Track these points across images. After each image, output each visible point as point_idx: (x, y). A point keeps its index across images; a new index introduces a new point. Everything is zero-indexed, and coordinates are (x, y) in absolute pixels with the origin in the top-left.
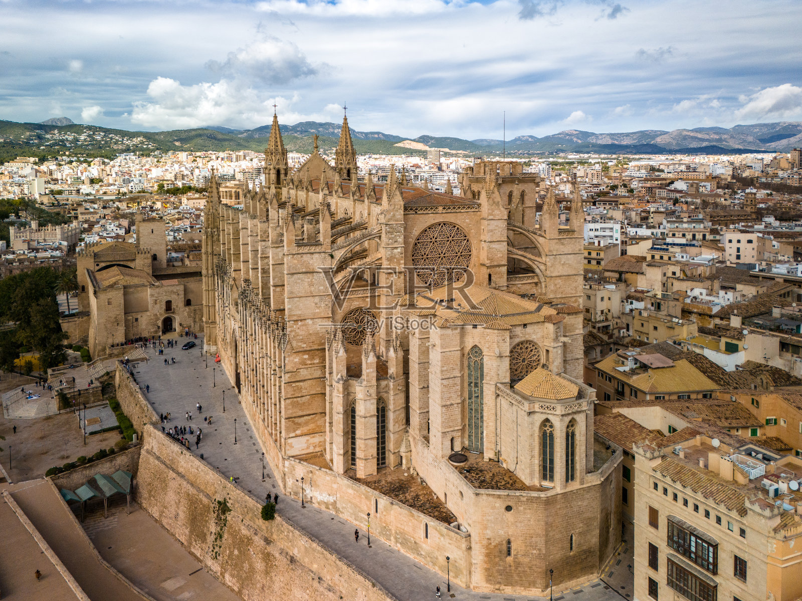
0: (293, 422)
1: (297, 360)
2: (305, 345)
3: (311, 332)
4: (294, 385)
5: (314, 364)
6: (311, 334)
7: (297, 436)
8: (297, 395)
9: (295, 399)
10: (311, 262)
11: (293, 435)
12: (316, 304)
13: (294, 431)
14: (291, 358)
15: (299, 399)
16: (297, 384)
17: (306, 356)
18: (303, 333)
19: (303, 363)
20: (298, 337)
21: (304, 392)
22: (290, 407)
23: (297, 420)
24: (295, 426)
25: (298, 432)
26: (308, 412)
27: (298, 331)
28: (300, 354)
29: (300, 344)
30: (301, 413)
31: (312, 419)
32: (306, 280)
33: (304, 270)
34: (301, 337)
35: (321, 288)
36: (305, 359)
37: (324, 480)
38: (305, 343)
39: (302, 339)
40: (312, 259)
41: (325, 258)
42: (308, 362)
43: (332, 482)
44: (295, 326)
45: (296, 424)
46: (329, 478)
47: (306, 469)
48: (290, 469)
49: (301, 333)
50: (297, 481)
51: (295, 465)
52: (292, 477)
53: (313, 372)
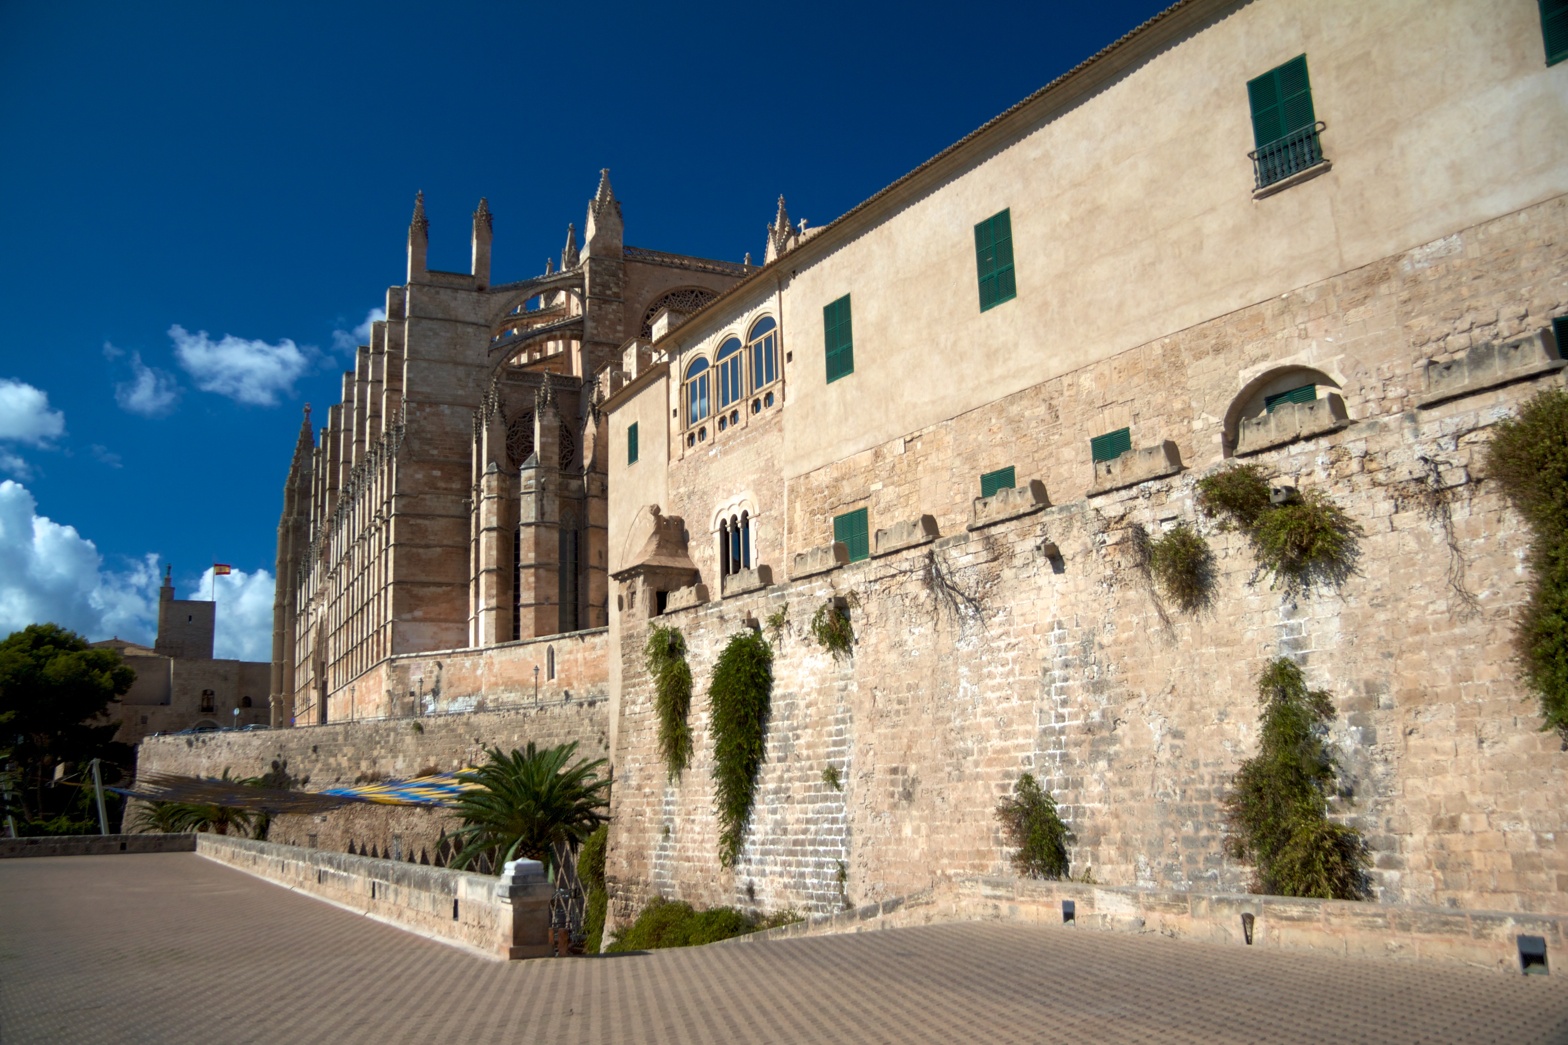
0: (409, 592)
1: (419, 476)
2: (435, 452)
3: (448, 429)
4: (413, 521)
5: (451, 489)
6: (447, 433)
7: (415, 620)
8: (416, 543)
10: (453, 304)
11: (408, 616)
12: (459, 380)
13: (411, 611)
14: (410, 471)
15: (421, 551)
17: (437, 473)
18: (434, 428)
19: (432, 484)
20: (424, 435)
22: (405, 563)
23: (416, 590)
24: (412, 601)
25: (418, 613)
26: (438, 579)
27: (423, 423)
28: (427, 466)
29: (427, 448)
30: (423, 578)
31: (445, 593)
32: (443, 334)
33: (440, 316)
34: (429, 436)
35: (469, 353)
36: (436, 477)
37: (461, 669)
38: (437, 448)
39: (431, 439)
40: (455, 299)
41: (478, 301)
42: (442, 484)
43: (475, 667)
44: (418, 414)
45: (415, 596)
46: (470, 662)
47: (429, 663)
48: (401, 675)
49: (429, 428)
50: (412, 694)
51: (409, 665)
52: (404, 689)
53: (449, 504)
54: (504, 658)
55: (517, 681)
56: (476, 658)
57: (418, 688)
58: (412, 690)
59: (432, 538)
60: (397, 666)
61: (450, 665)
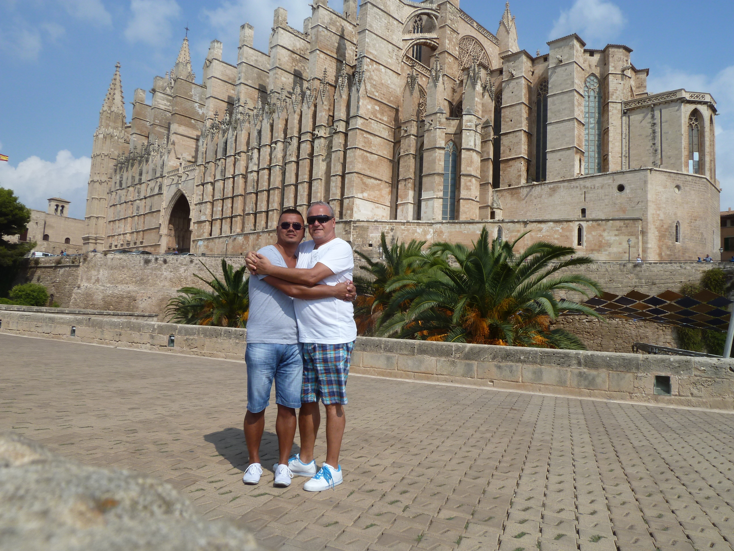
0: (362, 180)
1: (369, 107)
2: (377, 94)
3: (383, 81)
4: (365, 135)
5: (383, 120)
6: (382, 84)
7: (364, 198)
8: (367, 149)
9: (365, 153)
10: (388, 3)
11: (360, 196)
12: (389, 52)
13: (362, 192)
14: (365, 102)
15: (368, 155)
16: (368, 136)
17: (377, 108)
18: (377, 79)
19: (374, 113)
20: (372, 81)
21: (373, 150)
22: (360, 160)
23: (365, 179)
24: (363, 186)
25: (365, 195)
26: (375, 176)
27: (372, 73)
28: (373, 102)
29: (373, 90)
30: (368, 173)
31: (378, 185)
32: (383, 19)
33: (382, 8)
34: (374, 83)
35: (394, 37)
36: (376, 110)
37: (413, 233)
38: (377, 92)
39: (375, 85)
41: (399, 6)
42: (379, 116)
43: (425, 233)
44: (370, 67)
45: (364, 183)
46: (421, 229)
47: (386, 227)
48: (361, 232)
49: (375, 77)
50: (371, 245)
51: (368, 226)
52: (363, 241)
53: (382, 129)
54: (453, 230)
56: (427, 228)
57: (376, 241)
58: (370, 243)
59: (373, 148)
60: (357, 226)
61: (404, 230)
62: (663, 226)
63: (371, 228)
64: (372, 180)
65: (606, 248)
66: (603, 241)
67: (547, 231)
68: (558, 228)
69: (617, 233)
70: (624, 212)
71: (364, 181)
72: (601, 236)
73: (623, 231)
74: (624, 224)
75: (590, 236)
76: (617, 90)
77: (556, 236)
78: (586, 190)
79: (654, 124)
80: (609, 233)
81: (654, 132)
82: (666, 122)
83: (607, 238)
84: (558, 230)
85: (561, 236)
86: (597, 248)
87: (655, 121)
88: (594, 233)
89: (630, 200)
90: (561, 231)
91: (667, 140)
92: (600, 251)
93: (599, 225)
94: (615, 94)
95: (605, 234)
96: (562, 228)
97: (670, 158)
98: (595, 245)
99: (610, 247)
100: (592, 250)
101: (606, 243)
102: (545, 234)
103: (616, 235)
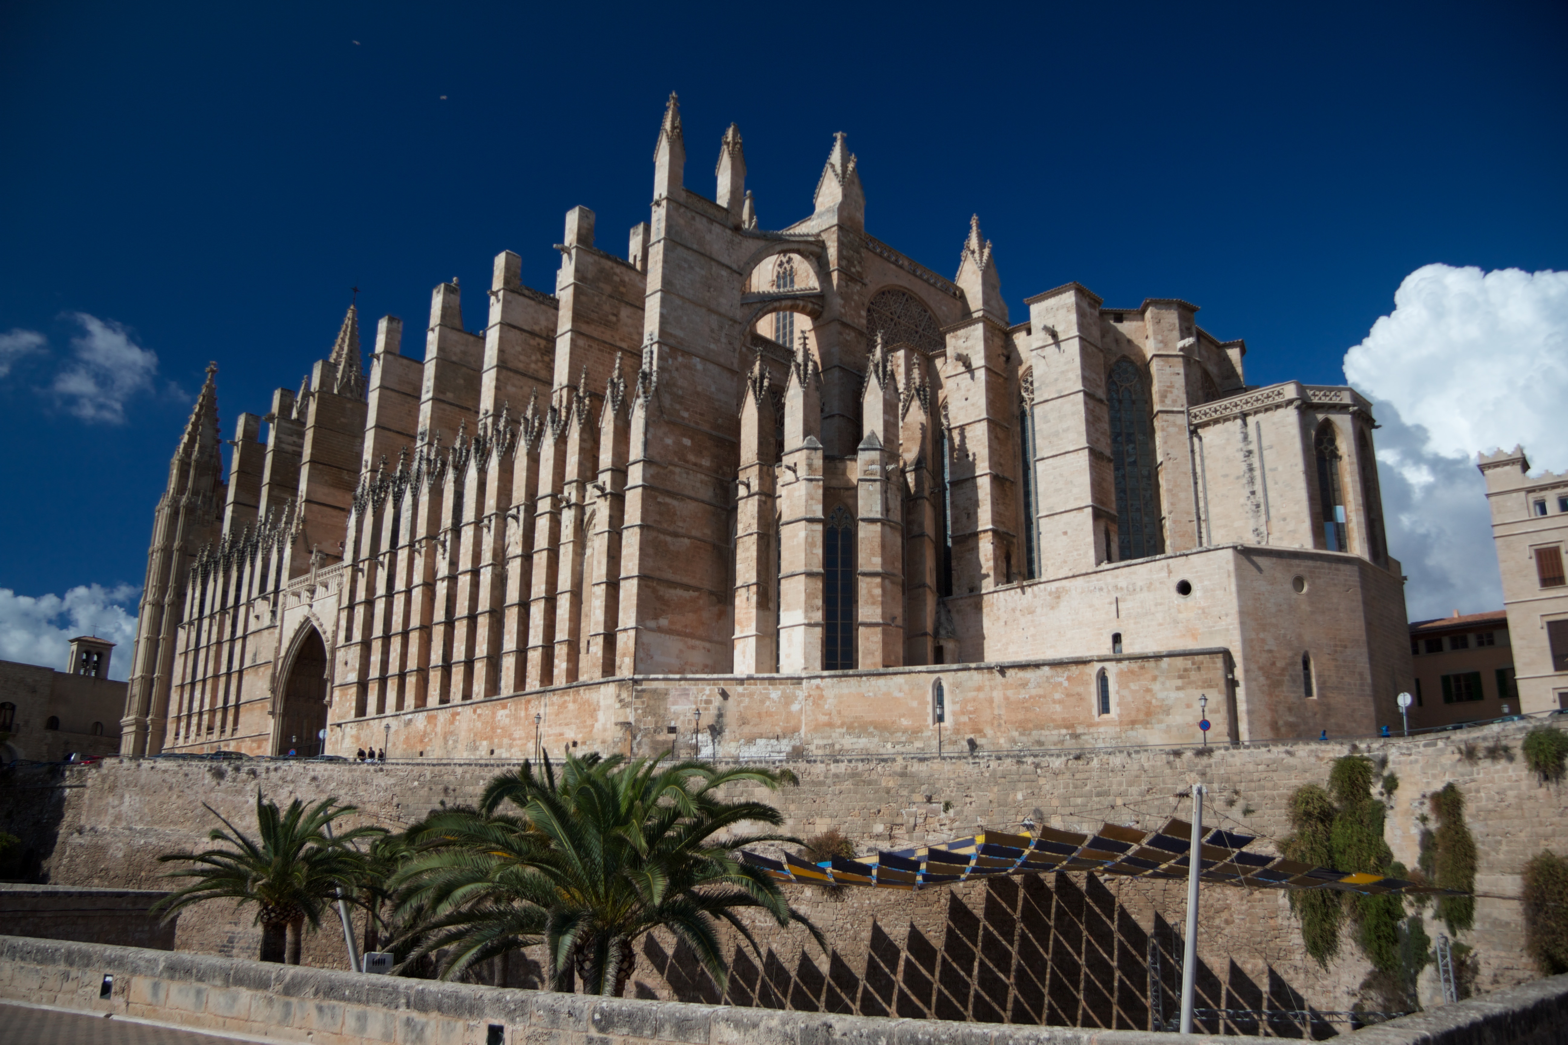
0: (655, 591)
1: (669, 441)
2: (686, 415)
3: (699, 389)
4: (661, 498)
5: (701, 466)
6: (698, 394)
7: (660, 630)
8: (665, 527)
9: (662, 536)
10: (708, 237)
11: (652, 624)
12: (712, 331)
13: (656, 617)
14: (660, 433)
15: (669, 539)
16: (668, 500)
18: (685, 384)
19: (681, 455)
20: (675, 390)
21: (680, 527)
22: (651, 551)
23: (662, 589)
25: (664, 622)
26: (686, 580)
27: (675, 374)
28: (678, 431)
29: (678, 407)
31: (694, 600)
32: (697, 269)
33: (695, 247)
34: (680, 392)
35: (723, 300)
36: (686, 447)
37: (762, 702)
38: (687, 410)
39: (682, 397)
40: (710, 231)
41: (732, 242)
42: (691, 457)
43: (788, 700)
44: (670, 361)
45: (660, 599)
46: (779, 692)
47: (704, 689)
48: (652, 702)
49: (681, 382)
50: (672, 730)
51: (667, 690)
52: (656, 723)
53: (698, 485)
54: (846, 691)
55: (871, 723)
56: (790, 688)
57: (683, 722)
58: (673, 724)
59: (680, 524)
60: (643, 691)
61: (743, 695)
62: (1274, 664)
63: (673, 693)
64: (680, 592)
65: (1161, 717)
66: (1154, 701)
67: (1039, 685)
68: (1060, 679)
69: (1179, 682)
70: (1194, 637)
71: (661, 593)
72: (1148, 690)
73: (1192, 678)
74: (1193, 663)
75: (1125, 693)
76: (1172, 387)
77: (1057, 696)
78: (1119, 595)
79: (1250, 452)
80: (1163, 683)
81: (1251, 469)
82: (1271, 447)
83: (1161, 695)
84: (1060, 684)
85: (1068, 695)
86: (1141, 716)
87: (1251, 447)
88: (1133, 686)
89: (1204, 612)
90: (1066, 684)
91: (1276, 483)
92: (1148, 723)
93: (1142, 668)
94: (1169, 395)
95: (1156, 687)
96: (1069, 679)
97: (1284, 519)
98: (1138, 710)
99: (1168, 714)
100: (1133, 723)
101: (1161, 707)
102: (1034, 692)
103: (1178, 688)
